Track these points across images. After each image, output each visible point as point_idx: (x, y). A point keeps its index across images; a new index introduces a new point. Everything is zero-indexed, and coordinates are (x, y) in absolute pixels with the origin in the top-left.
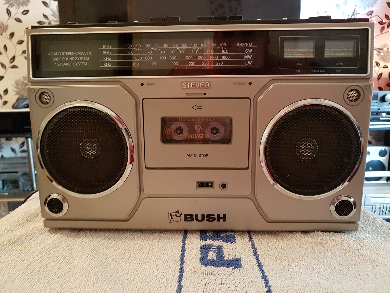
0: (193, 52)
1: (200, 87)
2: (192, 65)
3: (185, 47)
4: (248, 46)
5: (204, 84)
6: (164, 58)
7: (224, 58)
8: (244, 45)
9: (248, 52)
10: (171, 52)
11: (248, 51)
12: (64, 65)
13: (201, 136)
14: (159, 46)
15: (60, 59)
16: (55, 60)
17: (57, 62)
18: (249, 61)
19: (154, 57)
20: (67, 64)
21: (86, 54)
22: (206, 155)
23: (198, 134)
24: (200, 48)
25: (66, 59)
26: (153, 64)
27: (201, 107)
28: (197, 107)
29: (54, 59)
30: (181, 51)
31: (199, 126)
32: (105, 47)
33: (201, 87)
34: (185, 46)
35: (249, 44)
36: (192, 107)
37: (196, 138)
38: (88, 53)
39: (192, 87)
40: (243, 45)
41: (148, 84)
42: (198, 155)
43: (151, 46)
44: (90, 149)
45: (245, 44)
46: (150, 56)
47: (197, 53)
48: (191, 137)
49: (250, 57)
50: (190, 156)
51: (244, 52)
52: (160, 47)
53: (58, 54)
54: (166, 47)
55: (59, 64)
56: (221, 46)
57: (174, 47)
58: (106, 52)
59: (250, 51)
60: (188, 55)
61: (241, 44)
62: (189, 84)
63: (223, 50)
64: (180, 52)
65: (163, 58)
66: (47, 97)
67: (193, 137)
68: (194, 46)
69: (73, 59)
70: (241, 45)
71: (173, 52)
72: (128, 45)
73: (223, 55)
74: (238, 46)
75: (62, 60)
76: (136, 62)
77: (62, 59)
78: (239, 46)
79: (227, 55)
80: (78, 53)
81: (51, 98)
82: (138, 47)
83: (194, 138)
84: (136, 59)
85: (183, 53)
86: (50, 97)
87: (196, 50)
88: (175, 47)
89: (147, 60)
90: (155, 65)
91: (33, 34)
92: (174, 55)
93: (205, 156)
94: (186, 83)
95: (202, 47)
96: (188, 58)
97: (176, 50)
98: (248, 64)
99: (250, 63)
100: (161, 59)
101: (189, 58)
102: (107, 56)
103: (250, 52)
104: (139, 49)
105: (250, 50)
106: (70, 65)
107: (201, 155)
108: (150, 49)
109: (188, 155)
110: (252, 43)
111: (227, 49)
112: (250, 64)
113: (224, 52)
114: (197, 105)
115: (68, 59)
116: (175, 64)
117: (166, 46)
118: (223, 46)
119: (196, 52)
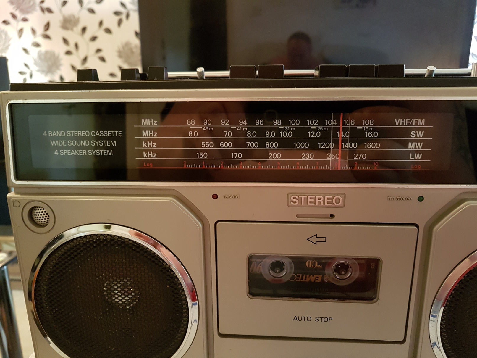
0: (311, 135)
1: (324, 203)
2: (307, 159)
3: (295, 125)
4: (416, 124)
5: (332, 199)
6: (254, 145)
7: (369, 146)
8: (408, 124)
9: (416, 137)
10: (268, 134)
11: (416, 134)
12: (72, 153)
13: (317, 279)
14: (246, 123)
15: (63, 143)
16: (56, 145)
17: (59, 148)
18: (417, 152)
19: (236, 143)
20: (76, 152)
21: (111, 134)
22: (329, 320)
23: (311, 276)
24: (323, 128)
25: (74, 143)
26: (235, 155)
27: (324, 240)
28: (315, 239)
29: (53, 143)
30: (288, 132)
31: (315, 262)
32: (145, 122)
33: (326, 204)
34: (295, 123)
35: (418, 121)
36: (308, 239)
37: (308, 280)
38: (115, 133)
39: (309, 204)
40: (407, 122)
41: (226, 197)
42: (314, 319)
43: (230, 124)
44: (120, 294)
45: (410, 121)
46: (228, 140)
47: (318, 137)
48: (299, 279)
49: (420, 146)
50: (300, 319)
51: (409, 135)
52: (247, 125)
53: (61, 134)
54: (260, 125)
55: (63, 153)
56: (365, 125)
57: (275, 126)
58: (147, 132)
59: (421, 134)
60: (301, 141)
61: (403, 121)
62: (304, 198)
63: (368, 131)
64: (285, 134)
65: (252, 145)
66: (43, 215)
67: (302, 279)
68: (312, 123)
69: (87, 143)
70: (403, 123)
71: (273, 133)
72: (189, 121)
73: (368, 141)
74: (397, 124)
75: (67, 145)
76: (203, 151)
77: (67, 143)
78: (399, 125)
79: (376, 141)
80: (95, 134)
81: (49, 216)
82: (207, 125)
83: (304, 280)
84: (203, 145)
85: (290, 137)
86: (47, 215)
87: (316, 130)
88: (277, 125)
89: (224, 147)
90: (237, 158)
91: (12, 102)
92: (274, 141)
93: (326, 320)
94: (297, 197)
95: (328, 125)
96: (300, 145)
97: (278, 131)
98: (415, 159)
99: (418, 156)
100: (250, 147)
101: (303, 145)
102: (149, 140)
103: (420, 137)
104: (209, 127)
105: (420, 132)
106: (82, 154)
107: (320, 319)
108: (229, 129)
109: (296, 318)
110: (424, 120)
111: (375, 129)
112: (418, 159)
113: (370, 135)
114: (316, 235)
115: (79, 144)
116: (275, 156)
117: (260, 123)
118: (369, 125)
119: (315, 135)
